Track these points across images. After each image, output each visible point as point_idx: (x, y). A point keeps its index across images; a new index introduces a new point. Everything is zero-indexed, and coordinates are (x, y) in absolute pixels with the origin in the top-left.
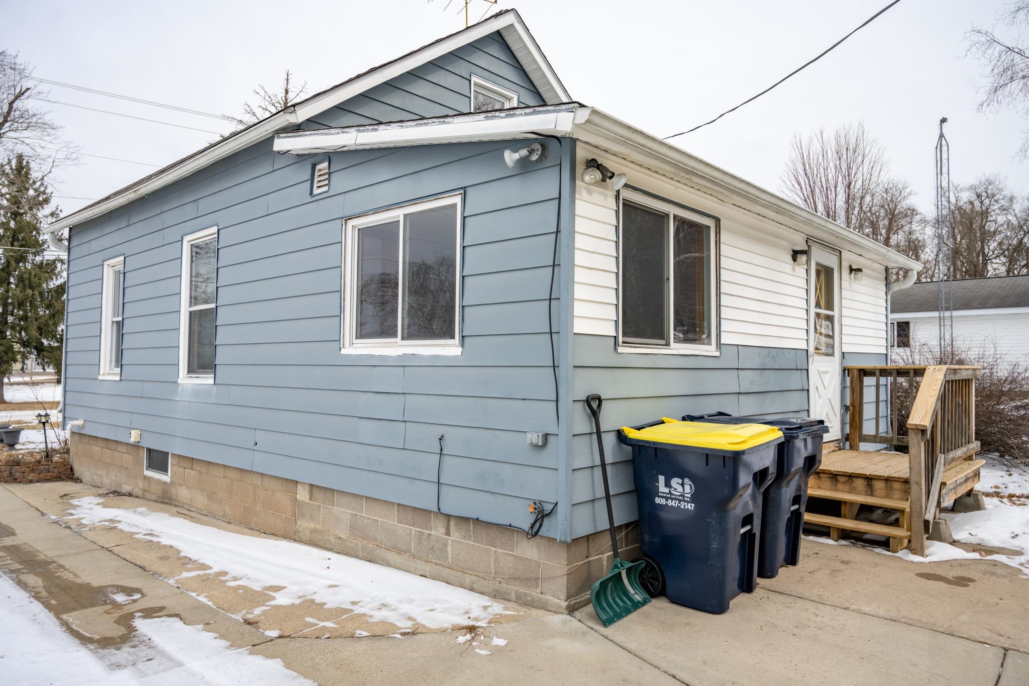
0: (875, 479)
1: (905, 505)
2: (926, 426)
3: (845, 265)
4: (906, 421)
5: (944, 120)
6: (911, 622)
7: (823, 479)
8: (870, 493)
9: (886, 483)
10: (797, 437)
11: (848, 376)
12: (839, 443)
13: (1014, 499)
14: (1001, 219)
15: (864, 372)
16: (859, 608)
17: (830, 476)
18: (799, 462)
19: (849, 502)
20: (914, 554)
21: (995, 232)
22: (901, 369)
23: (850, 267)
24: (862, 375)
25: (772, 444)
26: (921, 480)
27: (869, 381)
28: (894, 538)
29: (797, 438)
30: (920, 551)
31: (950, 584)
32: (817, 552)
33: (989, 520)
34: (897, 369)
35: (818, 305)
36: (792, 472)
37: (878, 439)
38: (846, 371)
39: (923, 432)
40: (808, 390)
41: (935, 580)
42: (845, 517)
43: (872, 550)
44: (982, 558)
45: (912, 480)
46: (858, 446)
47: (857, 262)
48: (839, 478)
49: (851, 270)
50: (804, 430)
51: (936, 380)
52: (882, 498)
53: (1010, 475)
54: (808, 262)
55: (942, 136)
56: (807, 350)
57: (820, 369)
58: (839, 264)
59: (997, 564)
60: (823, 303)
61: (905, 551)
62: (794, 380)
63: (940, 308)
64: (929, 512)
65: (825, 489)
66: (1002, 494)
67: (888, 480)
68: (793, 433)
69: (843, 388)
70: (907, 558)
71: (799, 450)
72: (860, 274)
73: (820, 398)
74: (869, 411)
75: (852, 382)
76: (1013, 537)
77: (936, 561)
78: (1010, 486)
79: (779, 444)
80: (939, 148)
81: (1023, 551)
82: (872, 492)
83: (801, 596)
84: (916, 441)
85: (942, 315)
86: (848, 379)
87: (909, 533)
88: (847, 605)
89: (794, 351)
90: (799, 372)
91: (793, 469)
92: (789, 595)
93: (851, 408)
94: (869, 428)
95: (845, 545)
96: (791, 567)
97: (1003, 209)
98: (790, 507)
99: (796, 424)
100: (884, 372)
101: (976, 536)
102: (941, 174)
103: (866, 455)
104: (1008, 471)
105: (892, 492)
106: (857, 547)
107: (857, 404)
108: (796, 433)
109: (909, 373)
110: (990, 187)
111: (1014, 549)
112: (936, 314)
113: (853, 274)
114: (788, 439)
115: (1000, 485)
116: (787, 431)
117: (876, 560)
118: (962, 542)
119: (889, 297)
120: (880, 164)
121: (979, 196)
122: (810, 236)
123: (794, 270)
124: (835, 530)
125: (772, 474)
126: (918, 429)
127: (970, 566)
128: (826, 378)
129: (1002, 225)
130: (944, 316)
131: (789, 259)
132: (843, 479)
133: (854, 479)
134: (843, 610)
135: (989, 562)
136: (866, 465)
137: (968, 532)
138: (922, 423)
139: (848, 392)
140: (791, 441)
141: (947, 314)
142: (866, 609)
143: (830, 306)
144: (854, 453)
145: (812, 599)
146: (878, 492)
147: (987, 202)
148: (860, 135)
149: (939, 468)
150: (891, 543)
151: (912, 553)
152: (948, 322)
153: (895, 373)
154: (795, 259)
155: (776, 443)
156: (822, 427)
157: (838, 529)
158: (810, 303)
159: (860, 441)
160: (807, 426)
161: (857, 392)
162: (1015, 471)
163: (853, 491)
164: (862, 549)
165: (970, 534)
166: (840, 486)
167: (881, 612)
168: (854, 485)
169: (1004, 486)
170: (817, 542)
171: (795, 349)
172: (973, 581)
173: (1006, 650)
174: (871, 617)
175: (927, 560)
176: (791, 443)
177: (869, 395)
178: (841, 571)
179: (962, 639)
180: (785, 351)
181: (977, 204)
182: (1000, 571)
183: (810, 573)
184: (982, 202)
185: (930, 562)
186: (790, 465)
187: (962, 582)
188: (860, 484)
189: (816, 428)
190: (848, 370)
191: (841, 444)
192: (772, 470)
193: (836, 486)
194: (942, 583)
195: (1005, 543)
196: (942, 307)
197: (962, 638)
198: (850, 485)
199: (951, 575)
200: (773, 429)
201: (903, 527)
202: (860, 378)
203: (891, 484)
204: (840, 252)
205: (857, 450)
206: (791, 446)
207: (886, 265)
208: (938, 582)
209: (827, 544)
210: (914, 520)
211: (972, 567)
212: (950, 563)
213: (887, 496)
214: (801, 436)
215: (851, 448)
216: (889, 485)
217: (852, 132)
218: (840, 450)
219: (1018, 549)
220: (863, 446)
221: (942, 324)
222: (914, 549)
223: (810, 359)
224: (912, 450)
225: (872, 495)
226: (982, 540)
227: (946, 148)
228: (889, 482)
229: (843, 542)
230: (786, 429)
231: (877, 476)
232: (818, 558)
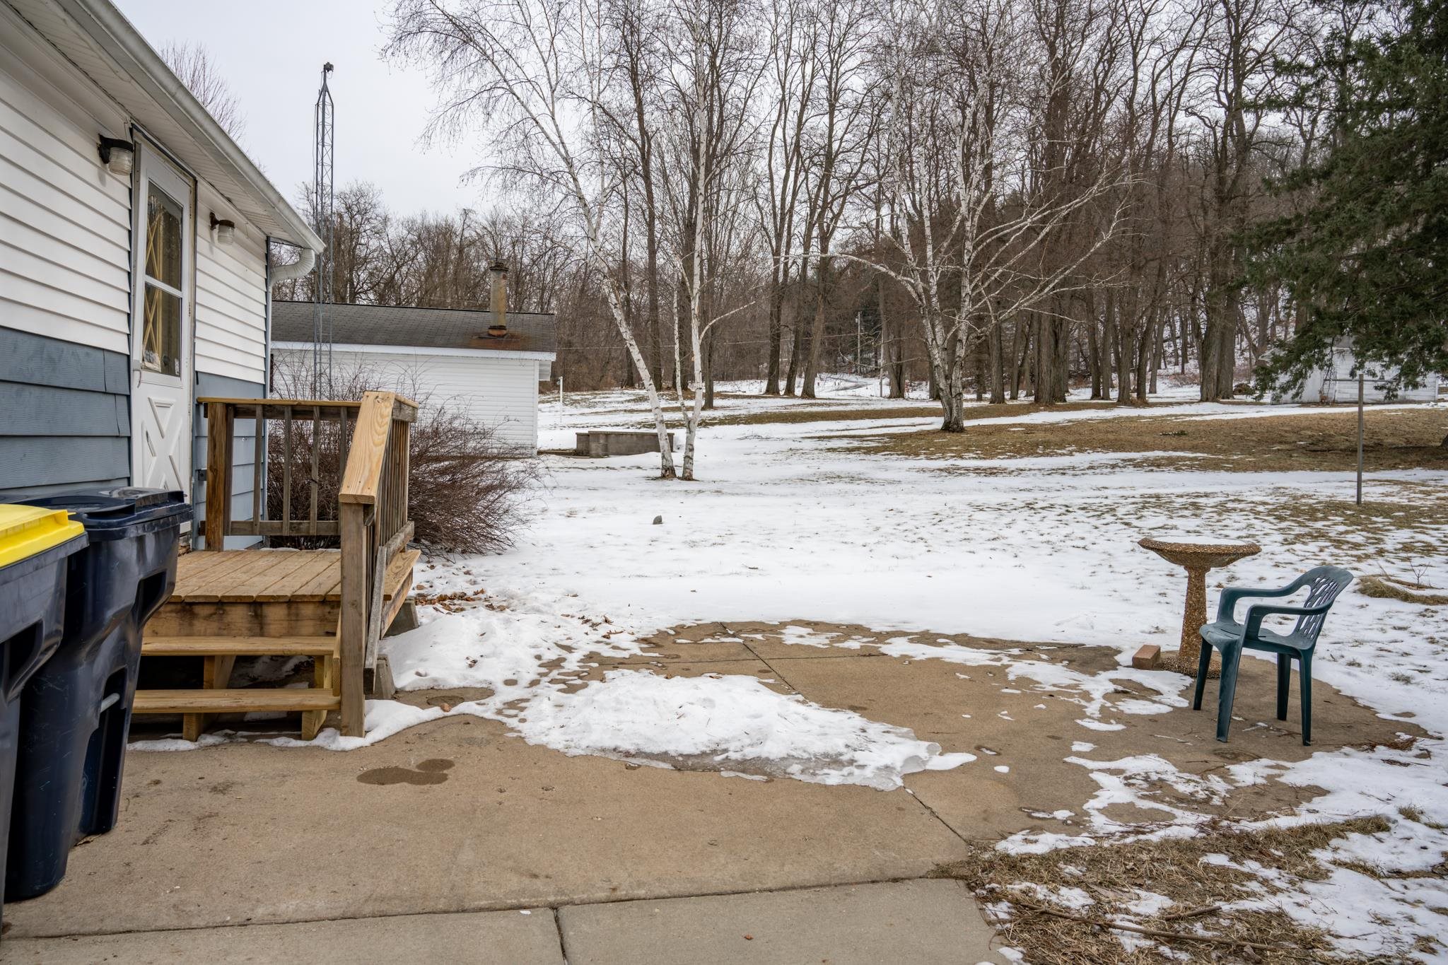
0: (268, 603)
1: (330, 646)
2: (373, 497)
3: (203, 209)
4: (338, 490)
5: (328, 68)
6: (384, 907)
7: (163, 615)
8: (258, 630)
9: (289, 608)
10: (121, 535)
11: (206, 416)
12: (188, 540)
13: (447, 602)
14: (374, 243)
15: (236, 410)
16: (271, 909)
17: (179, 607)
18: (124, 594)
19: (218, 656)
20: (345, 735)
21: (366, 258)
22: (299, 405)
23: (212, 215)
24: (232, 414)
25: (50, 558)
26: (361, 598)
27: (243, 427)
28: (310, 712)
29: (121, 538)
30: (356, 729)
31: (419, 783)
32: (156, 777)
33: (435, 643)
34: (292, 406)
35: (150, 271)
36: (106, 622)
37: (257, 529)
38: (201, 406)
39: (367, 508)
40: (129, 438)
41: (393, 781)
42: (211, 687)
43: (268, 744)
44: (446, 714)
45: (346, 600)
46: (221, 543)
47: (225, 211)
48: (197, 609)
49: (214, 222)
50: (139, 517)
51: (382, 416)
52: (280, 637)
53: (432, 567)
54: (134, 175)
55: (324, 90)
56: (128, 357)
57: (154, 399)
58: (193, 203)
59: (469, 719)
60: (159, 269)
61: (329, 731)
62: (99, 415)
63: (316, 339)
64: (372, 652)
65: (166, 635)
66: (429, 597)
67: (292, 602)
68: (110, 525)
69: (196, 438)
70: (334, 747)
71: (124, 566)
72: (229, 233)
73: (153, 454)
74: (242, 480)
75: (212, 427)
76: (471, 666)
77: (382, 738)
78: (437, 583)
79: (70, 558)
80: (321, 106)
81: (492, 687)
82: (262, 628)
83: (129, 926)
84: (353, 527)
85: (318, 348)
86: (205, 422)
87: (338, 698)
88: (244, 911)
89: (100, 354)
90: (111, 399)
91: (109, 614)
92: (96, 934)
93: (210, 475)
94: (241, 509)
95: (215, 746)
96: (98, 842)
97: (378, 233)
98: (99, 703)
99: (117, 501)
100: (271, 410)
101: (426, 675)
102: (323, 146)
103: (238, 558)
104: (429, 562)
105: (299, 623)
106: (237, 742)
107: (221, 467)
108: (119, 524)
109: (312, 412)
110: (362, 201)
111: (479, 686)
112: (309, 346)
113: (216, 231)
114: (97, 540)
115: (424, 584)
116: (94, 522)
117: (280, 766)
118: (407, 689)
119: (270, 290)
120: (229, 121)
121: (349, 208)
122: (138, 121)
123: (102, 180)
124: (194, 719)
125: (49, 636)
126: (358, 504)
127: (435, 735)
128: (166, 417)
129: (375, 251)
130: (320, 350)
131: (93, 154)
132: (203, 611)
133: (227, 608)
134: (237, 931)
135: (456, 720)
136: (244, 577)
137: (413, 672)
138: (367, 493)
139: (205, 445)
140: (104, 544)
141: (325, 347)
142: (288, 907)
143: (174, 277)
144: (215, 557)
145: (160, 924)
146: (272, 627)
147: (358, 217)
148: (199, 67)
149: (382, 571)
150: (304, 724)
151: (341, 735)
152: (325, 359)
153: (288, 413)
154: (105, 158)
155: (63, 554)
156: (179, 507)
157: (198, 715)
158: (136, 261)
159: (226, 533)
160: (145, 507)
161: (222, 445)
162: (438, 562)
163: (225, 632)
164: (248, 746)
165: (418, 674)
166: (199, 625)
167: (321, 905)
168: (228, 619)
169: (429, 584)
170: (152, 753)
171: (103, 350)
172: (449, 764)
173: (554, 907)
174: (302, 926)
175: (366, 741)
176: (105, 551)
177: (243, 452)
178: (217, 814)
179: (482, 914)
180: (80, 351)
181: (346, 218)
182: (478, 733)
183: (146, 842)
184: (352, 217)
185: (372, 745)
186: (100, 604)
187: (434, 771)
188: (239, 615)
189: (162, 510)
190: (206, 406)
191: (191, 541)
192: (53, 628)
193: (191, 625)
194: (405, 784)
195: (465, 679)
196: (318, 338)
197: (481, 910)
198: (221, 619)
199: (412, 762)
200: (54, 516)
201: (321, 686)
202: (227, 419)
203: (297, 608)
204: (196, 182)
205: (220, 550)
206: (103, 559)
207: (267, 231)
208: (398, 785)
209: (177, 751)
210: (347, 672)
211: (438, 736)
212: (404, 736)
213: (291, 633)
214: (133, 532)
215: (210, 546)
216: (293, 611)
217: (186, 60)
218: (188, 552)
219: (485, 686)
220: (231, 542)
221: (318, 360)
222: (346, 727)
223: (135, 376)
224: (347, 544)
225: (262, 634)
226: (435, 680)
227: (330, 108)
228: (294, 606)
229: (209, 740)
230: (91, 515)
231: (272, 597)
232: (159, 793)
